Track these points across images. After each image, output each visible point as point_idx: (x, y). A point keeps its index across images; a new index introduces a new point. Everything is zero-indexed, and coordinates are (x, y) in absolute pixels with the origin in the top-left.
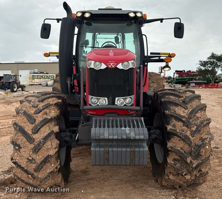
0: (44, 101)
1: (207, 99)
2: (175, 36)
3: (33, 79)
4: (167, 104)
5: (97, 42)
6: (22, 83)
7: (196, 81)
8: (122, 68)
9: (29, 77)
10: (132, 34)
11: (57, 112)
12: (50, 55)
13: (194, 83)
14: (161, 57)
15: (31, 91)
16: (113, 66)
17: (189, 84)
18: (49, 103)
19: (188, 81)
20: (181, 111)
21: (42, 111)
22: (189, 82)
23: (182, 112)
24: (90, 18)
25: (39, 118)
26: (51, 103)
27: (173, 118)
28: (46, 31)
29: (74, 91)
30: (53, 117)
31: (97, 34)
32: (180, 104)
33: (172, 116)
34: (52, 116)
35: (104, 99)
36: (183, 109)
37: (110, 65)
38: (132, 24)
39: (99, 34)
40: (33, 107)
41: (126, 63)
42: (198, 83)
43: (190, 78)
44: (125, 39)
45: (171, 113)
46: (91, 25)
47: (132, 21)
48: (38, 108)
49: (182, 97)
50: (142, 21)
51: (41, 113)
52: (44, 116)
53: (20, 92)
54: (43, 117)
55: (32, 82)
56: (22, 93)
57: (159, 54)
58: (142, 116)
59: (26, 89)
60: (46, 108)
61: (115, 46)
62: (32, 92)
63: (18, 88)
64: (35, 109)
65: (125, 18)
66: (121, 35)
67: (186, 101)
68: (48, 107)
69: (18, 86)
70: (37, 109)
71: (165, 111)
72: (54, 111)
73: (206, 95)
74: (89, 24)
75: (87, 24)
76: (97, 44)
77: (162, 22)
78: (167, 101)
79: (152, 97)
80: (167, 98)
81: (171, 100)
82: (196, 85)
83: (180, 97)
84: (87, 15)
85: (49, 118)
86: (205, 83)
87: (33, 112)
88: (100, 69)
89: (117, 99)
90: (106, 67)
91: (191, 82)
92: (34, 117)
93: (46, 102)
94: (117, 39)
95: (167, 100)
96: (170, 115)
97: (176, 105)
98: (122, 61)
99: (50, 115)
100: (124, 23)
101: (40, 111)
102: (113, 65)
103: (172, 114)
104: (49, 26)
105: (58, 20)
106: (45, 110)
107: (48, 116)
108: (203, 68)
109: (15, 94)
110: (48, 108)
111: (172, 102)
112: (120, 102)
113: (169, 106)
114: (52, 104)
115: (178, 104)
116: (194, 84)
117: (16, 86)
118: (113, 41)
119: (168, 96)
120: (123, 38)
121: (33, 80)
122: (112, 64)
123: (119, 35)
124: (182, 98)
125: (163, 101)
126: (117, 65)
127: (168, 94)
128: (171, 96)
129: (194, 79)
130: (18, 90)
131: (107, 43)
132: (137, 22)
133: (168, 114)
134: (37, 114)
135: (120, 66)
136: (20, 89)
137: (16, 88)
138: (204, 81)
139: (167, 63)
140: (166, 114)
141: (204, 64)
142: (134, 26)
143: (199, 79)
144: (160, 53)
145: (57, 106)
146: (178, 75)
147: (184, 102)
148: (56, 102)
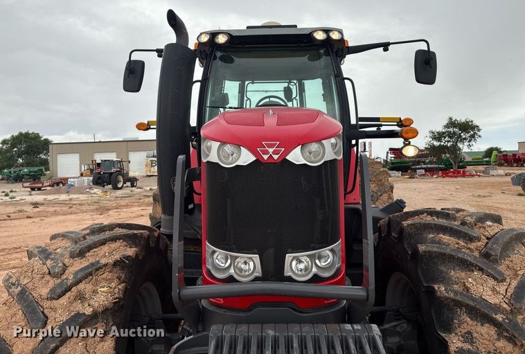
0: (87, 255)
1: (452, 198)
2: (418, 81)
3: (152, 166)
4: (435, 260)
5: (248, 99)
6: (131, 174)
7: (425, 166)
8: (304, 162)
9: (145, 164)
10: (319, 81)
11: (117, 290)
12: (152, 127)
13: (423, 169)
14: (381, 125)
15: (147, 186)
16: (276, 157)
17: (415, 170)
18: (98, 262)
19: (413, 165)
20: (483, 289)
21: (73, 290)
22: (414, 167)
23: (490, 293)
24: (227, 45)
25: (59, 312)
26: (103, 261)
27: (461, 309)
28: (134, 76)
29: (191, 206)
30: (100, 310)
31: (247, 83)
32: (476, 265)
33: (459, 304)
34: (97, 305)
35: (251, 258)
36: (491, 282)
37: (266, 152)
38: (319, 57)
39: (253, 83)
40: (50, 273)
41: (314, 147)
42: (429, 168)
43: (415, 161)
44: (304, 91)
45: (456, 293)
46: (232, 61)
47: (320, 51)
48: (64, 277)
49: (479, 239)
50: (342, 50)
51: (68, 294)
52: (75, 304)
53: (128, 188)
54: (72, 308)
55: (150, 171)
56: (132, 191)
57: (377, 119)
58: (372, 321)
59: (139, 183)
60: (85, 277)
61: (283, 103)
62: (148, 188)
63: (124, 183)
64: (52, 282)
65: (305, 43)
66: (296, 84)
67: (493, 253)
68: (91, 274)
69: (125, 178)
70: (59, 281)
71: (436, 287)
72: (105, 289)
73: (449, 190)
74: (227, 60)
75: (222, 59)
76: (248, 102)
77: (386, 50)
78: (435, 252)
79: (382, 229)
80: (433, 242)
81: (448, 251)
82: (426, 171)
83: (471, 239)
84: (222, 39)
85: (88, 311)
86: (441, 169)
87: (45, 291)
88: (237, 166)
89: (289, 257)
90: (253, 158)
91: (417, 167)
92: (46, 311)
93: (91, 258)
94: (288, 92)
95: (435, 249)
96: (453, 300)
97: (467, 265)
98: (303, 141)
99: (92, 302)
100: (304, 56)
101: (63, 289)
102: (275, 152)
103: (458, 298)
104: (141, 65)
105: (159, 52)
106: (81, 286)
107: (86, 305)
108: (436, 144)
109: (119, 193)
110: (91, 277)
111: (451, 255)
112: (298, 265)
113: (442, 268)
114: (106, 265)
115: (472, 264)
116: (423, 171)
117: (122, 180)
118: (282, 95)
119: (432, 236)
120: (302, 90)
121: (152, 168)
122: (271, 150)
123: (292, 84)
124: (479, 244)
125: (424, 252)
126: (288, 152)
127: (432, 228)
128: (442, 235)
129: (423, 162)
130: (125, 185)
131: (268, 100)
132: (332, 51)
133: (447, 298)
134: (54, 299)
135: (296, 156)
136: (128, 184)
137: (122, 183)
138: (440, 166)
139: (406, 139)
140: (440, 297)
141: (438, 136)
142: (324, 61)
143: (431, 163)
144: (379, 118)
145: (123, 268)
146: (393, 156)
147: (486, 255)
148: (117, 257)
